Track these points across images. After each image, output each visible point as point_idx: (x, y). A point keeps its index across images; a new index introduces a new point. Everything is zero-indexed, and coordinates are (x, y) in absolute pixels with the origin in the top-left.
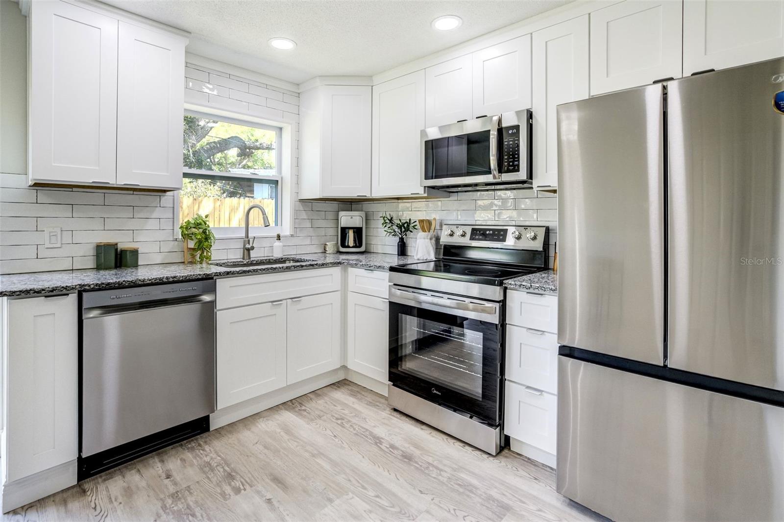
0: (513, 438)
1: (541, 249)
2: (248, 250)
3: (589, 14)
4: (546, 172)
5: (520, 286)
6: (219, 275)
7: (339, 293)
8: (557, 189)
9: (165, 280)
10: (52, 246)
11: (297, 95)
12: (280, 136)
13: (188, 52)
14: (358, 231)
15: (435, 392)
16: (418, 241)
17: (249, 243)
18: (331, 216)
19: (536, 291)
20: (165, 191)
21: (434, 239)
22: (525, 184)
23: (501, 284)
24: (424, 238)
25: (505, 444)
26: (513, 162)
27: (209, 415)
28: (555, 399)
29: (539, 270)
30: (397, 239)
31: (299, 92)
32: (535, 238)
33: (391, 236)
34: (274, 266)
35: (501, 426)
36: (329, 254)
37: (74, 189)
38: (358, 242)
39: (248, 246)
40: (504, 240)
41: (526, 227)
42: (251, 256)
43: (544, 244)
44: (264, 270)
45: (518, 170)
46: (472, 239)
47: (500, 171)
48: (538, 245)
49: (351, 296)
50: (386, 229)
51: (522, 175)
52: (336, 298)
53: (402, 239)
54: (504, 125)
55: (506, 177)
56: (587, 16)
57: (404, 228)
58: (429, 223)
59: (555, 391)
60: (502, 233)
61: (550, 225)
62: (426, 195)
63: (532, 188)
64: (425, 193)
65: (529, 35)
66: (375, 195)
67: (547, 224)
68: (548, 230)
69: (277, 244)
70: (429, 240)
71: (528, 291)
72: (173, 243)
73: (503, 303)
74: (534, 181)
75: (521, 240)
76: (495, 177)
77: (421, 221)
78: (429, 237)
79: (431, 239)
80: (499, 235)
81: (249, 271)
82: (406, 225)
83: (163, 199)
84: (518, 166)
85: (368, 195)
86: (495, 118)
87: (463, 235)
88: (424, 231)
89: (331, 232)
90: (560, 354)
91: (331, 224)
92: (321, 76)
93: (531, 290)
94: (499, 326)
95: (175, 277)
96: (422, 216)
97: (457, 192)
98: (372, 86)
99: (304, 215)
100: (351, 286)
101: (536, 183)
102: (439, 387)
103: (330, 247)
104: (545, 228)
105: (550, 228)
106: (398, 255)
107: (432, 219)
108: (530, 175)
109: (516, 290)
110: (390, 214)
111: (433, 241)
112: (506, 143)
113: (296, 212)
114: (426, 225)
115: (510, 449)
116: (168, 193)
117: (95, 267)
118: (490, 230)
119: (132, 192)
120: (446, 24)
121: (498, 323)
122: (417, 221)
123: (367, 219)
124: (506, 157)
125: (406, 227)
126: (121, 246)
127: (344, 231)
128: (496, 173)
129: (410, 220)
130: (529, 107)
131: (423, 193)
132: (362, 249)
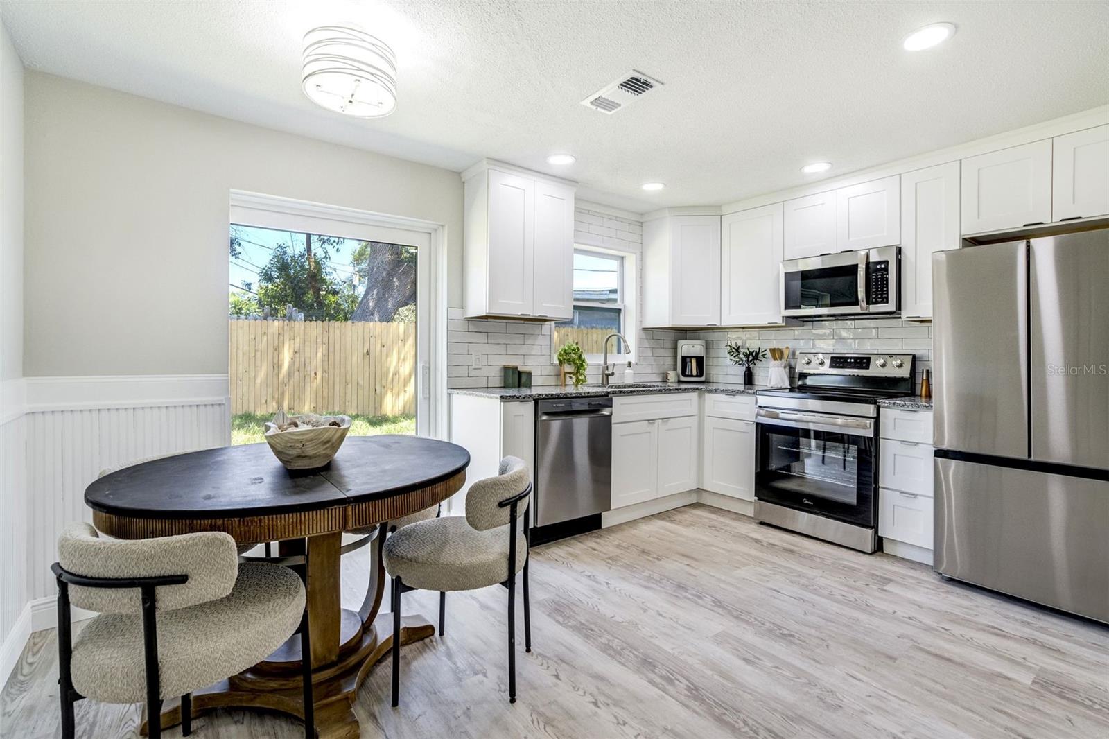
0: (886, 538)
1: (908, 376)
2: (608, 375)
3: (961, 160)
4: (916, 303)
5: (894, 404)
6: (614, 393)
7: (696, 417)
8: (932, 319)
9: (583, 395)
10: (477, 367)
11: (640, 224)
12: (622, 265)
13: (577, 199)
14: (700, 360)
15: (806, 502)
16: (770, 370)
17: (607, 369)
18: (669, 344)
19: (910, 408)
20: (545, 320)
21: (788, 367)
22: (895, 314)
23: (875, 403)
24: (778, 367)
25: (879, 546)
26: (882, 294)
27: (601, 514)
28: (931, 502)
29: (906, 395)
30: (744, 369)
31: (641, 221)
32: (900, 366)
33: (737, 364)
34: (651, 389)
35: (875, 528)
36: (671, 383)
37: (489, 320)
38: (700, 371)
39: (606, 372)
40: (867, 367)
41: (891, 355)
42: (610, 382)
43: (911, 372)
44: (644, 391)
45: (887, 302)
46: (831, 366)
47: (868, 303)
48: (905, 373)
49: (707, 421)
50: (732, 358)
51: (890, 306)
52: (693, 422)
53: (748, 369)
54: (872, 260)
55: (873, 308)
56: (958, 162)
57: (753, 356)
58: (781, 352)
59: (932, 494)
60: (865, 361)
61: (917, 353)
62: (784, 324)
63: (900, 318)
64: (783, 322)
65: (898, 177)
66: (724, 324)
67: (913, 353)
68: (914, 357)
69: (628, 371)
70: (783, 369)
71: (902, 408)
72: (549, 367)
73: (877, 419)
74: (902, 312)
75: (886, 368)
76: (862, 308)
77: (773, 351)
78: (783, 366)
79: (785, 367)
80: (861, 363)
81: (634, 391)
82: (754, 354)
83: (544, 327)
84: (887, 298)
85: (718, 325)
86: (863, 253)
87: (822, 363)
88: (775, 359)
89: (669, 361)
90: (935, 456)
91: (669, 353)
92: (671, 207)
93: (905, 408)
94: (873, 440)
95: (589, 393)
96: (774, 345)
97: (813, 321)
98: (721, 216)
99: (646, 344)
100: (708, 411)
101: (904, 314)
102: (810, 497)
103: (672, 376)
104: (911, 356)
105: (917, 356)
106: (745, 384)
107: (784, 347)
108: (899, 307)
109: (889, 408)
110: (736, 343)
111: (787, 369)
112: (874, 277)
113: (640, 341)
114: (777, 354)
115: (883, 552)
116: (547, 323)
117: (502, 385)
118: (851, 358)
119: (522, 322)
120: (817, 167)
121: (872, 436)
122: (768, 350)
123: (707, 348)
124: (874, 290)
125: (754, 357)
126: (520, 369)
127: (685, 359)
128: (864, 304)
129: (759, 349)
130: (897, 243)
131: (781, 322)
132: (702, 379)
